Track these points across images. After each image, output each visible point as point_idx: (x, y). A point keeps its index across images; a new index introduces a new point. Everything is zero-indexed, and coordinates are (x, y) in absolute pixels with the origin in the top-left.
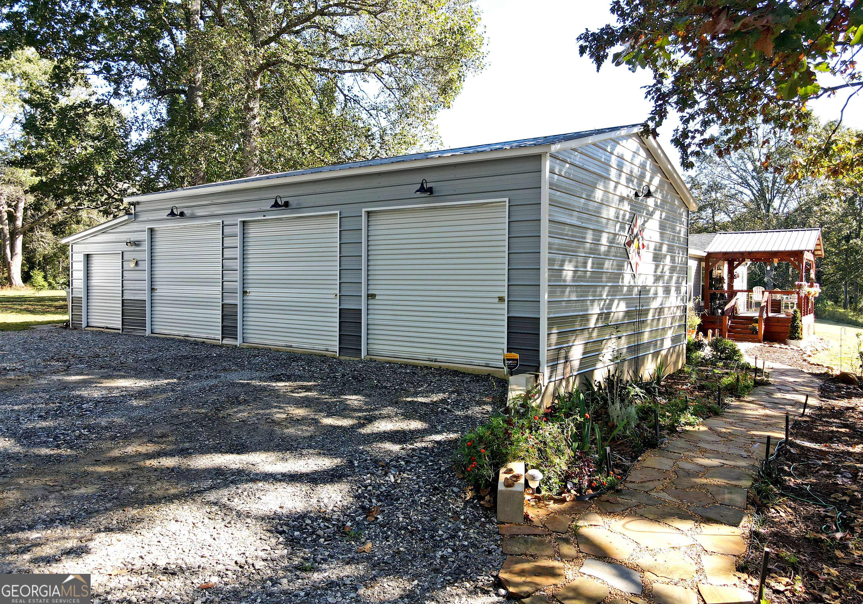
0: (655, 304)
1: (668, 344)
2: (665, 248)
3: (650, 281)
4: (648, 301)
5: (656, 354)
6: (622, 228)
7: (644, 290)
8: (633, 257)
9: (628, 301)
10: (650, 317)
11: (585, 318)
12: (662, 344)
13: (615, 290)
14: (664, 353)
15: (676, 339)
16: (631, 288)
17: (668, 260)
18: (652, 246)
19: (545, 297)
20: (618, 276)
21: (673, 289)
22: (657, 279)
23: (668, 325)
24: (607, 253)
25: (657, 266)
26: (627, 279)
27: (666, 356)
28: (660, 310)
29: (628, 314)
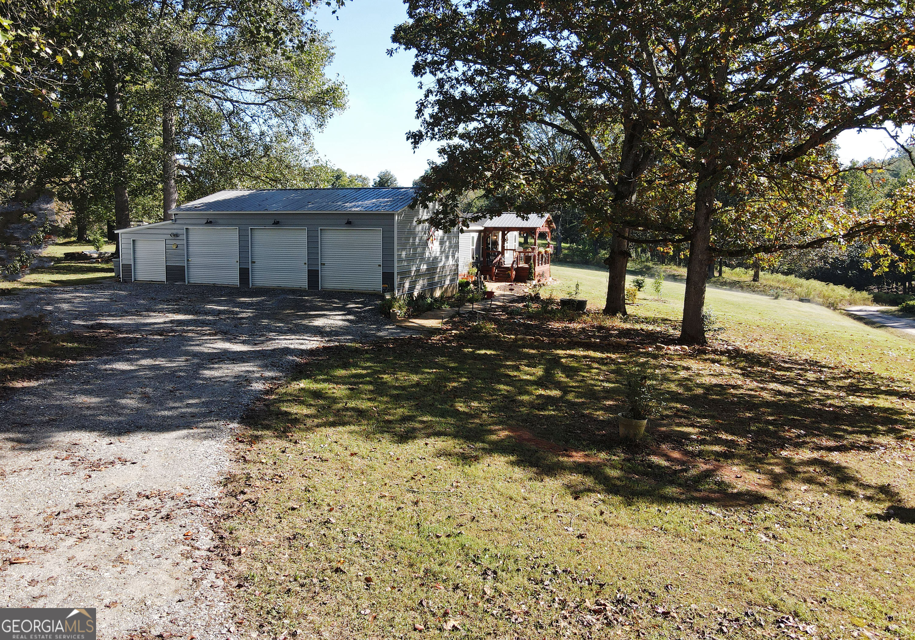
0: (441, 265)
1: (447, 282)
2: (446, 238)
3: (438, 254)
4: (438, 263)
5: (441, 287)
6: (425, 233)
7: (436, 258)
8: (430, 245)
9: (428, 264)
10: (438, 270)
11: (410, 272)
12: (444, 283)
13: (422, 259)
14: (445, 286)
15: (452, 280)
16: (429, 258)
17: (447, 243)
18: (439, 238)
19: (396, 265)
20: (423, 253)
21: (450, 257)
22: (442, 252)
23: (448, 273)
24: (419, 245)
25: (442, 247)
26: (427, 254)
27: (447, 288)
28: (444, 267)
29: (428, 269)
